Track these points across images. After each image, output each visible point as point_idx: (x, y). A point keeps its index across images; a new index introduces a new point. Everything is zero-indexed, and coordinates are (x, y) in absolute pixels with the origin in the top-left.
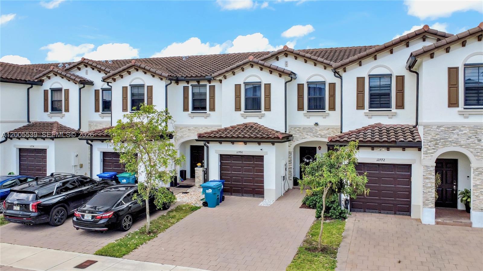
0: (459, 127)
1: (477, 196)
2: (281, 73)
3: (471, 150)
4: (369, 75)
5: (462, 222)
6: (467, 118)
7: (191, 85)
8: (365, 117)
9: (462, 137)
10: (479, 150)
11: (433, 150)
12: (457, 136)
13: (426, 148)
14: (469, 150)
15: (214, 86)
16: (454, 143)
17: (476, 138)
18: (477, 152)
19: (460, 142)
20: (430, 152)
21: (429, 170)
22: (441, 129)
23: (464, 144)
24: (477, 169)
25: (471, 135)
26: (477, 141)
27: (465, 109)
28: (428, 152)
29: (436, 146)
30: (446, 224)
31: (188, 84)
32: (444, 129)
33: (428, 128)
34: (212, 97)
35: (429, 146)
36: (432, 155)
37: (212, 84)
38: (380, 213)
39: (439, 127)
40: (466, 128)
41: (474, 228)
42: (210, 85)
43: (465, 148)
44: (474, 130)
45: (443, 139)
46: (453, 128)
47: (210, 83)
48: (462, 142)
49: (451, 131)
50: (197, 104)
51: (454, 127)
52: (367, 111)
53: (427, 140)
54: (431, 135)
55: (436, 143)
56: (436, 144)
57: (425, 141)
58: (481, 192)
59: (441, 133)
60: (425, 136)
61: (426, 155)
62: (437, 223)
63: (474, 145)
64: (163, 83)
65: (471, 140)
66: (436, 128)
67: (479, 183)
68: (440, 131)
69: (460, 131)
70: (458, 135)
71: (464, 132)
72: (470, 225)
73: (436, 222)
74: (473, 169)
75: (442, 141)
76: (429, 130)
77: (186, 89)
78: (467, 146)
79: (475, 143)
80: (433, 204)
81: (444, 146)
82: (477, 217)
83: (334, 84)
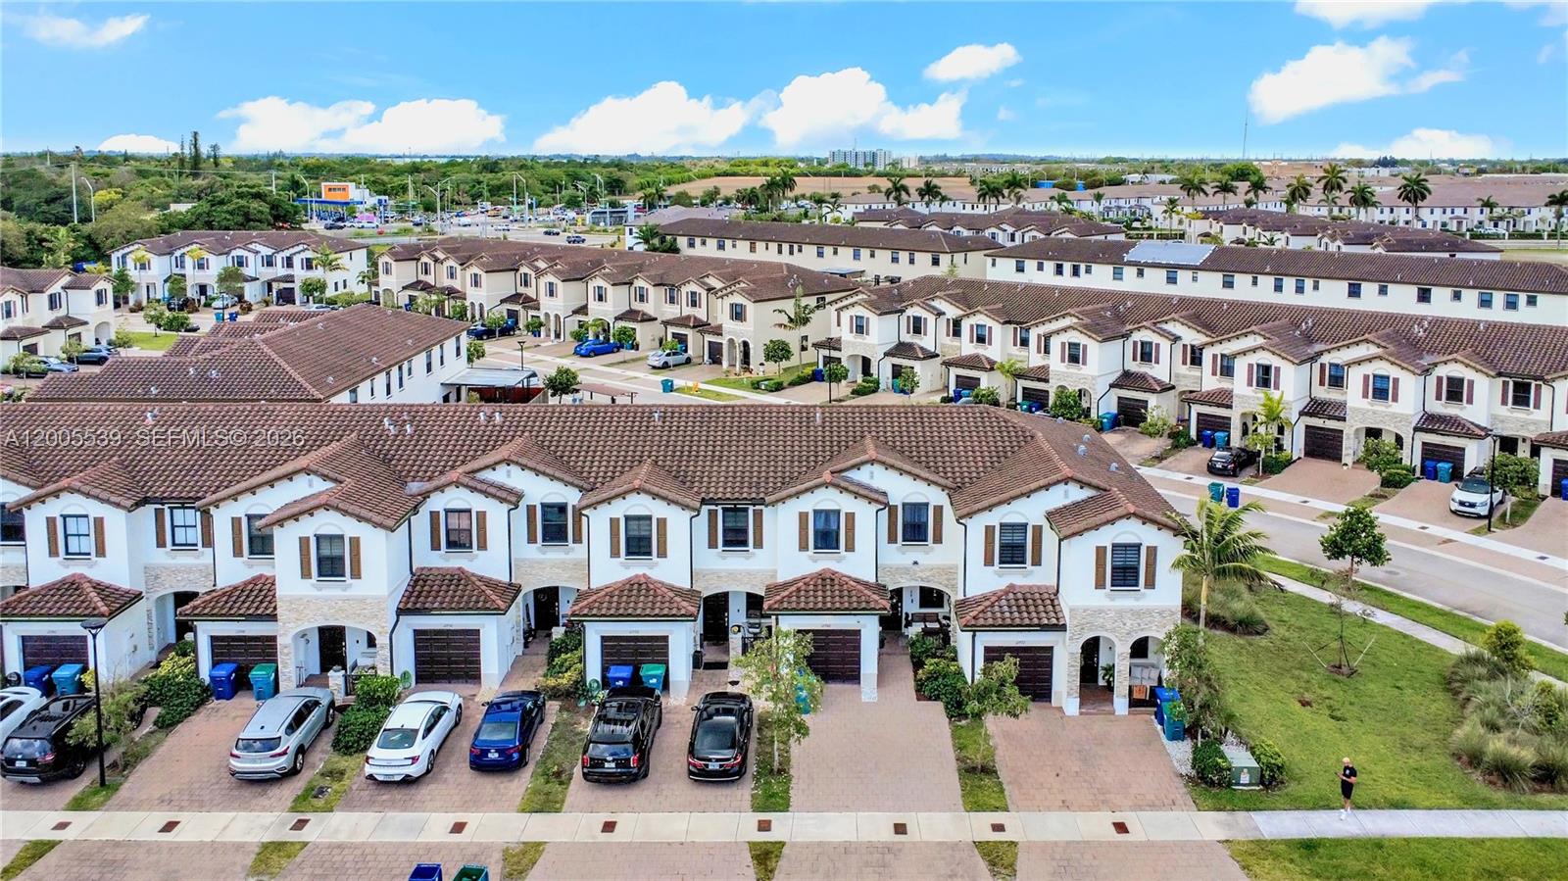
0: (1106, 610)
1: (1121, 682)
2: (871, 500)
3: (1117, 634)
4: (1001, 523)
5: (1106, 711)
6: (1113, 599)
7: (723, 509)
8: (994, 576)
9: (1108, 621)
10: (1124, 635)
11: (1079, 636)
12: (1103, 620)
13: (1071, 631)
14: (1112, 633)
15: (762, 512)
16: (1100, 627)
17: (1121, 621)
18: (1122, 637)
21: (1074, 655)
22: (1088, 612)
23: (1110, 628)
24: (1121, 654)
25: (1116, 618)
26: (1122, 625)
27: (1111, 590)
28: (1074, 635)
29: (1082, 629)
30: (1090, 714)
31: (718, 507)
32: (1090, 612)
33: (1077, 611)
34: (759, 527)
35: (1075, 630)
36: (1078, 640)
37: (758, 508)
39: (1086, 610)
40: (1112, 611)
41: (1117, 715)
42: (755, 509)
43: (1108, 631)
44: (1119, 613)
46: (1100, 611)
47: (755, 507)
48: (1108, 626)
49: (1098, 614)
50: (732, 537)
52: (997, 567)
53: (1073, 625)
54: (1077, 619)
55: (1082, 626)
57: (1071, 626)
58: (1124, 677)
59: (1088, 616)
60: (1071, 621)
61: (1071, 639)
62: (1081, 714)
63: (1119, 629)
64: (685, 514)
65: (1116, 623)
66: (1082, 611)
67: (1122, 669)
68: (1087, 614)
69: (1106, 614)
70: (1104, 618)
71: (1110, 615)
72: (1113, 712)
73: (1080, 712)
74: (1119, 654)
75: (1089, 624)
76: (1075, 614)
77: (712, 516)
79: (1120, 627)
80: (1077, 693)
82: (1121, 703)
83: (942, 507)
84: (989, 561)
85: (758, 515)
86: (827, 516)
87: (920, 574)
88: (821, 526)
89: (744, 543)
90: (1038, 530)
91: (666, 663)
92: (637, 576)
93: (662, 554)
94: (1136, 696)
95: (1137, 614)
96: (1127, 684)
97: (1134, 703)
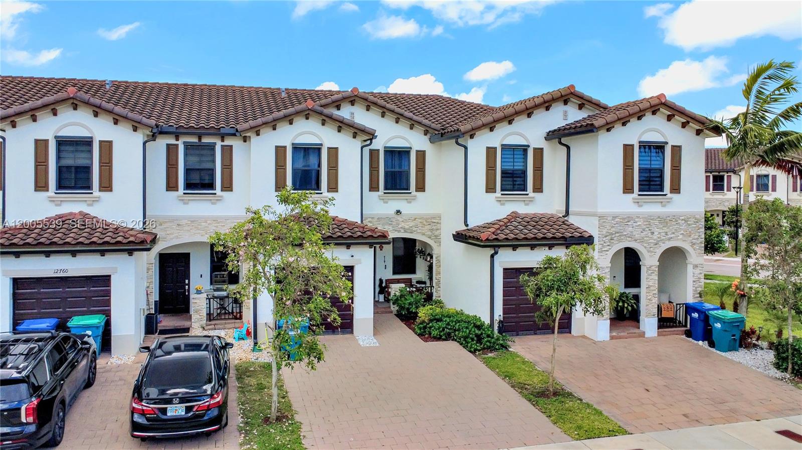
0: (634, 217)
1: (649, 300)
2: (357, 131)
3: (645, 245)
4: (502, 145)
5: (635, 333)
6: (640, 206)
7: (184, 143)
8: (496, 203)
9: (637, 230)
10: (652, 245)
11: (608, 247)
12: (631, 229)
13: (601, 244)
14: (643, 245)
15: (231, 146)
16: (629, 237)
17: (650, 230)
18: (650, 248)
19: (635, 235)
20: (605, 249)
21: (604, 272)
22: (616, 220)
23: (639, 238)
24: (650, 267)
25: (645, 227)
26: (650, 234)
27: (639, 195)
28: (603, 249)
29: (611, 241)
30: (620, 338)
31: (178, 140)
32: (619, 220)
33: (603, 219)
34: (228, 166)
35: (604, 243)
36: (607, 252)
37: (227, 142)
38: (536, 334)
39: (614, 218)
40: (640, 219)
41: (647, 338)
42: (223, 144)
43: (639, 243)
44: (647, 221)
45: (618, 233)
46: (628, 219)
47: (223, 141)
48: (636, 236)
49: (626, 222)
50: (196, 179)
51: (629, 217)
52: (499, 195)
53: (603, 235)
54: (606, 228)
55: (611, 237)
56: (611, 239)
57: (600, 236)
58: (654, 294)
59: (616, 225)
60: (600, 230)
61: (601, 254)
62: (612, 338)
63: (648, 238)
64: (139, 138)
65: (645, 233)
66: (611, 219)
67: (651, 284)
68: (615, 222)
69: (634, 223)
70: (633, 227)
71: (639, 223)
72: (643, 335)
73: (610, 336)
74: (647, 268)
75: (617, 235)
76: (604, 222)
77: (171, 151)
78: (642, 241)
79: (648, 237)
80: (607, 314)
81: (620, 241)
82: (649, 323)
83: (424, 152)
84: (490, 189)
85: (228, 151)
86: (305, 151)
87: (403, 225)
88: (300, 165)
89: (211, 186)
90: (539, 152)
91: (108, 314)
92: (71, 214)
93: (107, 186)
94: (665, 314)
95: (664, 221)
96: (655, 301)
97: (664, 323)
